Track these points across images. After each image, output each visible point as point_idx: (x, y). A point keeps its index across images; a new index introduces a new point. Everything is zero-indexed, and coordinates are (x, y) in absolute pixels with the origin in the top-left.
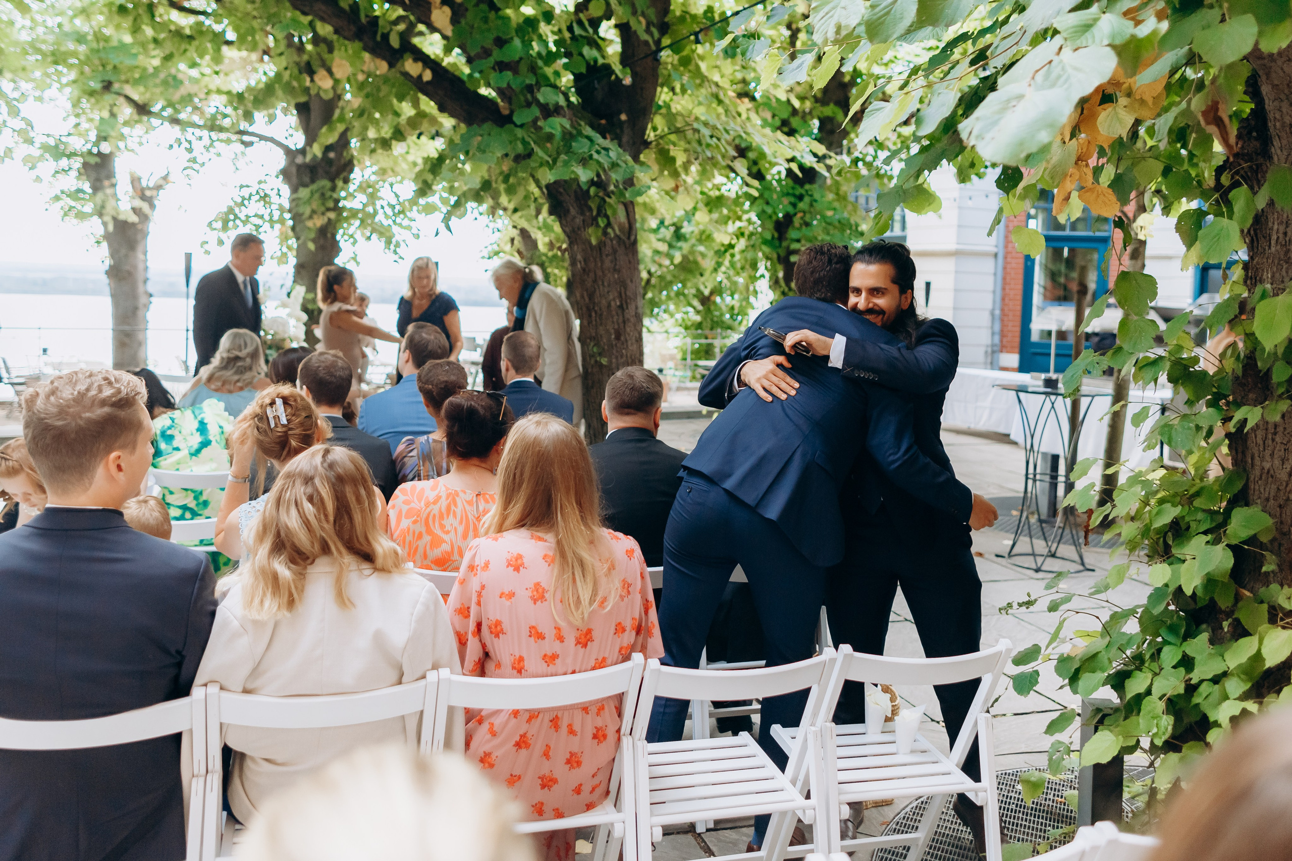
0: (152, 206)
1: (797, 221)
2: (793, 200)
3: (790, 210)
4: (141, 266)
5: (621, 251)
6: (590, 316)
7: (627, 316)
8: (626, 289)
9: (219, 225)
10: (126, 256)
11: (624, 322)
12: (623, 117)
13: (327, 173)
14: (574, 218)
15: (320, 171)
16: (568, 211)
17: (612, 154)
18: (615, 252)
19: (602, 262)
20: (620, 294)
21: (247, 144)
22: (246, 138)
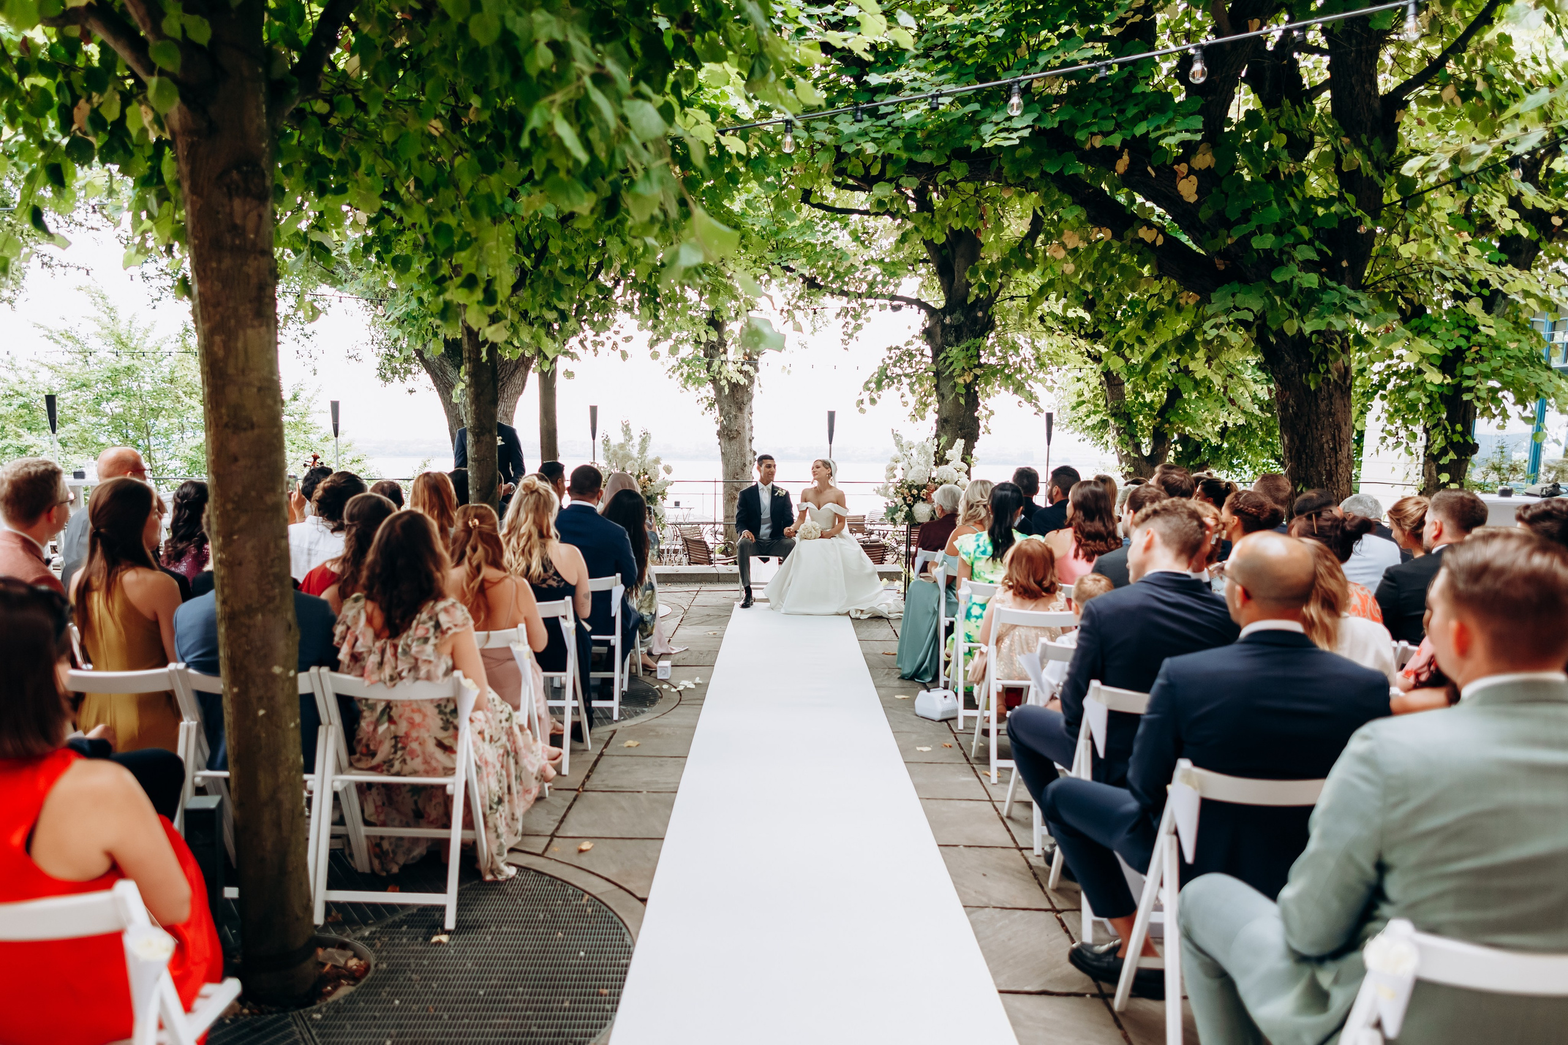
0: (757, 370)
1: (1470, 355)
2: (1465, 332)
3: (1463, 343)
4: (747, 426)
5: (1337, 395)
6: (1300, 458)
7: (1340, 457)
8: (1340, 431)
9: (873, 385)
10: (736, 417)
11: (1337, 464)
12: (1345, 264)
13: (972, 331)
14: (1289, 365)
15: (965, 330)
16: (1283, 358)
17: (1363, 303)
18: (1331, 396)
19: (1317, 406)
20: (1334, 436)
21: (896, 308)
22: (895, 303)
